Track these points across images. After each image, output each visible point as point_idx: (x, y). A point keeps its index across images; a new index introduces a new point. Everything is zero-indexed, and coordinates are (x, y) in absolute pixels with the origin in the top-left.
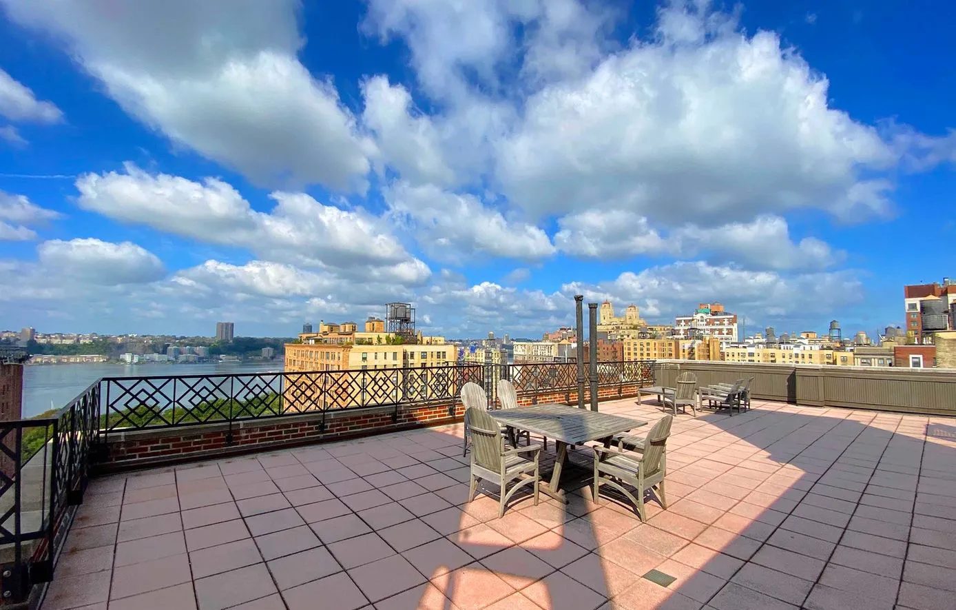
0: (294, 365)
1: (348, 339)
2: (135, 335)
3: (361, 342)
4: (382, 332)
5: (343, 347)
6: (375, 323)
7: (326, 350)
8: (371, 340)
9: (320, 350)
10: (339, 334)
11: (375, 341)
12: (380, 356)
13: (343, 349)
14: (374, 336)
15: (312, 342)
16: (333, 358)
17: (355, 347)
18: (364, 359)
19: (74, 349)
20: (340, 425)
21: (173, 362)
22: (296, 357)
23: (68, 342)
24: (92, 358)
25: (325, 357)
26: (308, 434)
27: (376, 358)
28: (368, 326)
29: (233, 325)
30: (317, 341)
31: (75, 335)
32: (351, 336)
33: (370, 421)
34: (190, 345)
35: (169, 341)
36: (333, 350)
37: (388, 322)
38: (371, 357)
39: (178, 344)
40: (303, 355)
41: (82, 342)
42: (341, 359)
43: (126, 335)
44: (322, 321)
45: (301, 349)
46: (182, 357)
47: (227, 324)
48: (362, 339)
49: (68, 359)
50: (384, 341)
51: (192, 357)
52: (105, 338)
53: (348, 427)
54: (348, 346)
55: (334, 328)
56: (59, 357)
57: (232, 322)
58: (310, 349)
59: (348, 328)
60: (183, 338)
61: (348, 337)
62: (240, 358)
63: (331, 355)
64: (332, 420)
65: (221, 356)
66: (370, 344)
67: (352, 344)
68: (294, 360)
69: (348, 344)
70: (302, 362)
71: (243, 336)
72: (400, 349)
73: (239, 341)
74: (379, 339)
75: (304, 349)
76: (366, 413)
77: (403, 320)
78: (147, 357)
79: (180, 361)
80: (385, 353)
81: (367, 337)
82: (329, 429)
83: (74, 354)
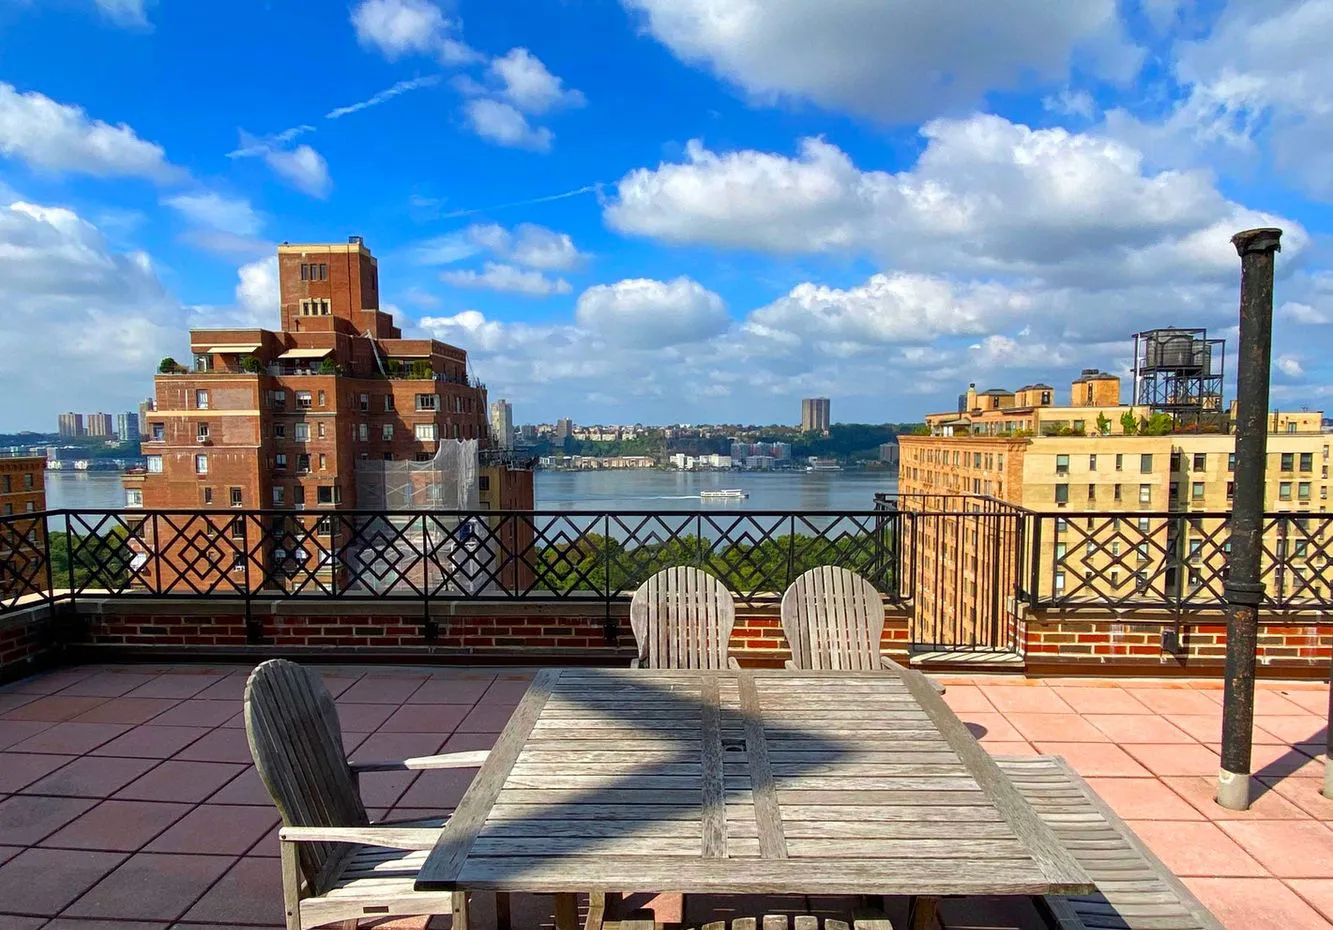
0: (915, 478)
1: (1023, 424)
2: (688, 426)
3: (1053, 431)
4: (1112, 405)
5: (1008, 442)
6: (1096, 384)
7: (973, 449)
8: (1079, 425)
9: (961, 449)
10: (1005, 414)
11: (1091, 427)
12: (1106, 463)
13: (1008, 447)
14: (1090, 415)
15: (948, 431)
16: (989, 465)
17: (1040, 441)
18: (1062, 469)
19: (616, 448)
20: (474, 631)
21: (740, 469)
22: (918, 462)
23: (609, 438)
24: (637, 461)
25: (972, 465)
26: (405, 642)
27: (1092, 466)
28: (1077, 392)
29: (828, 402)
30: (958, 429)
31: (617, 428)
32: (1031, 417)
33: (547, 631)
34: (763, 440)
35: (732, 435)
36: (988, 449)
37: (1139, 378)
38: (1078, 465)
39: (746, 439)
40: (930, 459)
41: (624, 437)
42: (1005, 469)
43: (678, 426)
44: (972, 386)
45: (928, 447)
46: (752, 461)
47: (819, 402)
48: (1058, 422)
49: (610, 463)
50: (1116, 427)
51: (766, 460)
52: (651, 431)
53: (494, 638)
54: (1022, 440)
55: (1001, 399)
56: (599, 459)
57: (827, 397)
58: (943, 447)
59: (1031, 398)
60: (751, 428)
61: (1025, 419)
62: (841, 462)
63: (983, 460)
64: (454, 620)
65: (811, 459)
66: (1078, 433)
67: (1031, 434)
68: (915, 469)
69: (1022, 434)
70: (930, 472)
71: (846, 422)
72: (1161, 448)
73: (838, 430)
74: (1102, 423)
75: (933, 447)
76: (535, 613)
77: (1179, 373)
78: (703, 459)
79: (749, 467)
80: (1119, 457)
81: (1071, 418)
82: (448, 636)
83: (616, 456)
